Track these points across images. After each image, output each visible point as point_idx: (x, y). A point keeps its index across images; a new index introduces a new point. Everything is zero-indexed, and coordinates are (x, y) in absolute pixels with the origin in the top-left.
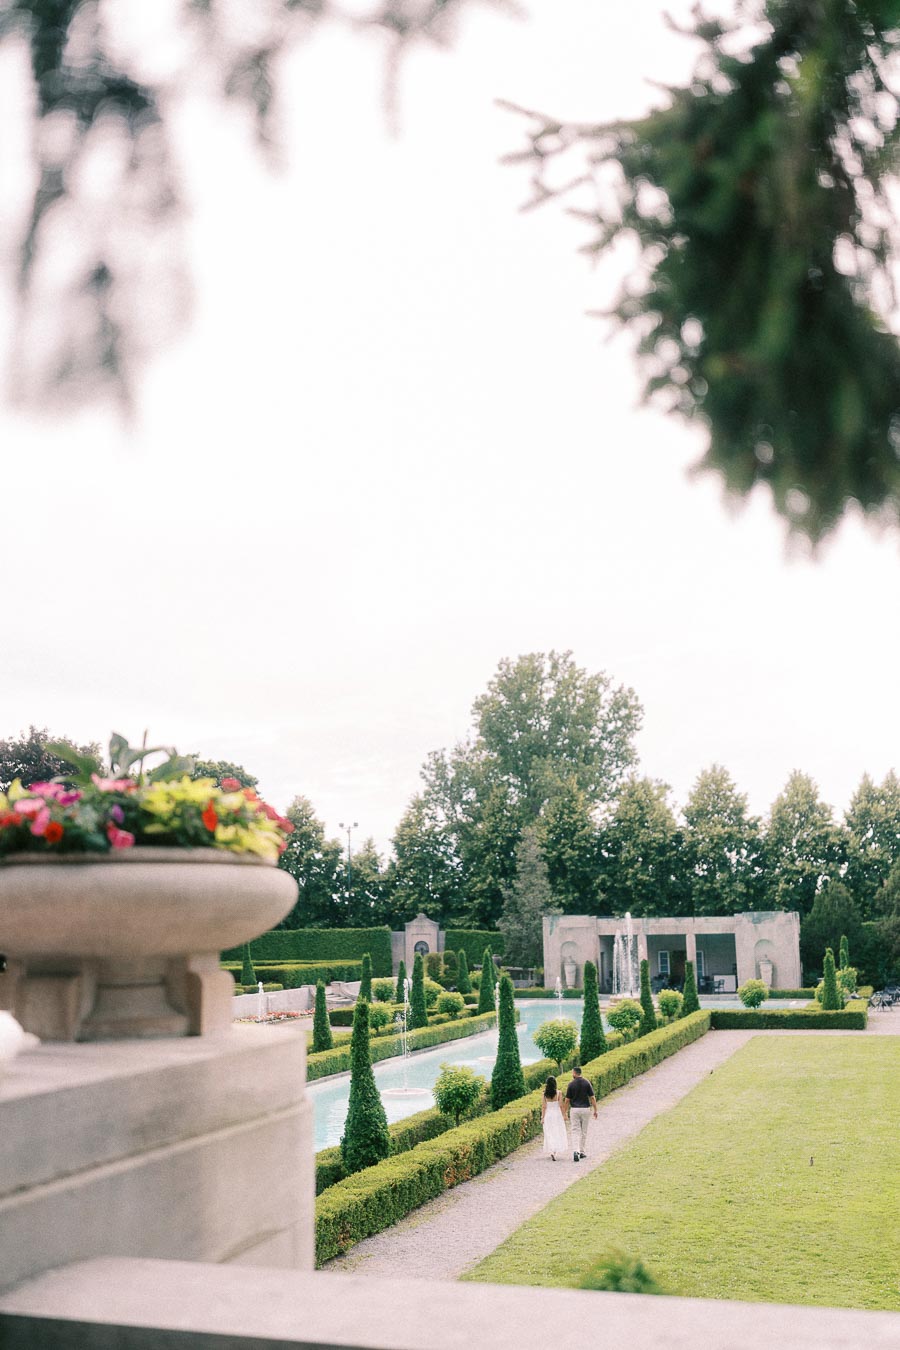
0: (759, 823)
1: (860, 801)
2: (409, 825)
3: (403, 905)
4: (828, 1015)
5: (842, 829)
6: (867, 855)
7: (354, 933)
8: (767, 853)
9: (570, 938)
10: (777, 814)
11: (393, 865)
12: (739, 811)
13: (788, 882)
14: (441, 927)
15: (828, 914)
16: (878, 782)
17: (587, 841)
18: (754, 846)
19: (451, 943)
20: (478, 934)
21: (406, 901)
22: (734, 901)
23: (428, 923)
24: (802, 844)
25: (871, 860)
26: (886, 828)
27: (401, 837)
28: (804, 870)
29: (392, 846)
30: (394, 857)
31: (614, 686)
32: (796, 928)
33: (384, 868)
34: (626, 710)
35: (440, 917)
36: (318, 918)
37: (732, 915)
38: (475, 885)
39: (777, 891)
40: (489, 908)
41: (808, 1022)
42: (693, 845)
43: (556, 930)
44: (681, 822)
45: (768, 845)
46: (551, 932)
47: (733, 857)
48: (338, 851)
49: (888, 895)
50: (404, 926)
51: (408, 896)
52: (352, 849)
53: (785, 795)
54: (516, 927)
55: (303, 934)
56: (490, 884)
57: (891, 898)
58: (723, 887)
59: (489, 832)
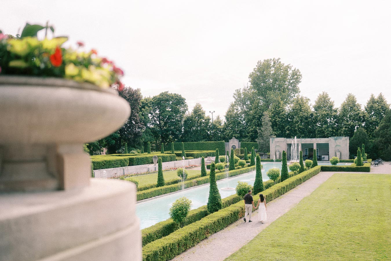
0: (337, 110)
1: (370, 103)
2: (229, 111)
3: (228, 135)
4: (358, 168)
5: (364, 112)
6: (372, 120)
7: (214, 143)
8: (340, 119)
9: (278, 144)
10: (343, 107)
11: (225, 123)
12: (331, 107)
13: (346, 128)
14: (240, 141)
15: (358, 137)
16: (376, 97)
17: (283, 116)
18: (335, 117)
19: (242, 146)
20: (251, 143)
21: (229, 134)
22: (328, 133)
23: (235, 140)
24: (350, 116)
25: (372, 121)
26: (378, 111)
27: (228, 115)
28: (350, 124)
29: (225, 118)
30: (226, 121)
31: (293, 69)
32: (348, 142)
33: (223, 124)
34: (296, 77)
35: (239, 138)
36: (203, 139)
37: (328, 138)
38: (250, 129)
39: (342, 130)
40: (254, 136)
41: (352, 169)
42: (316, 117)
43: (274, 142)
44: (313, 110)
45: (340, 117)
46: (272, 142)
47: (329, 120)
48: (209, 119)
49: (378, 132)
50: (229, 141)
51: (230, 132)
52: (213, 118)
53: (346, 101)
54: (262, 141)
55: (199, 143)
56: (254, 129)
57: (379, 132)
58: (325, 129)
59: (254, 113)
